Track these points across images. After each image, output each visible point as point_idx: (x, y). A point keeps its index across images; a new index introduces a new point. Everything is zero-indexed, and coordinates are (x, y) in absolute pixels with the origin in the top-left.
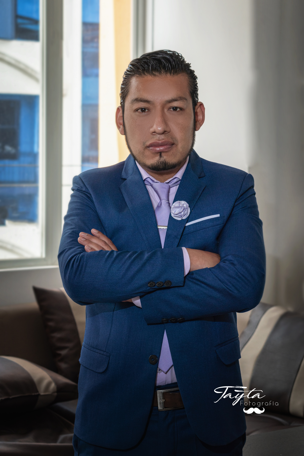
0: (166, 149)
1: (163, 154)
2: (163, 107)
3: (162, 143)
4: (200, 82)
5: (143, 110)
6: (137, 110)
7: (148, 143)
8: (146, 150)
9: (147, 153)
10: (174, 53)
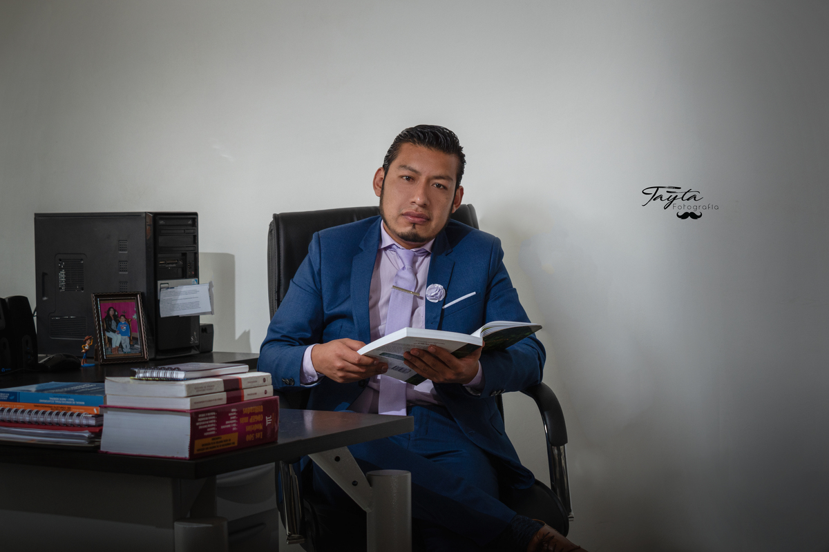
0: (421, 221)
1: (416, 226)
2: (428, 180)
3: (419, 214)
4: (467, 168)
5: (409, 178)
6: (402, 177)
7: (404, 211)
8: (400, 217)
9: (402, 220)
10: (451, 132)
